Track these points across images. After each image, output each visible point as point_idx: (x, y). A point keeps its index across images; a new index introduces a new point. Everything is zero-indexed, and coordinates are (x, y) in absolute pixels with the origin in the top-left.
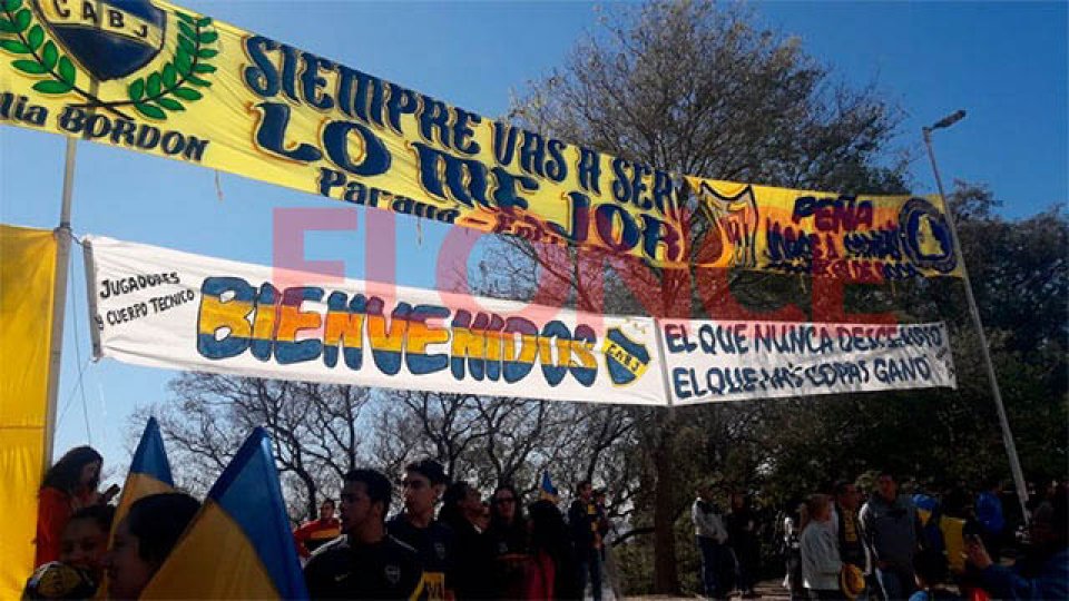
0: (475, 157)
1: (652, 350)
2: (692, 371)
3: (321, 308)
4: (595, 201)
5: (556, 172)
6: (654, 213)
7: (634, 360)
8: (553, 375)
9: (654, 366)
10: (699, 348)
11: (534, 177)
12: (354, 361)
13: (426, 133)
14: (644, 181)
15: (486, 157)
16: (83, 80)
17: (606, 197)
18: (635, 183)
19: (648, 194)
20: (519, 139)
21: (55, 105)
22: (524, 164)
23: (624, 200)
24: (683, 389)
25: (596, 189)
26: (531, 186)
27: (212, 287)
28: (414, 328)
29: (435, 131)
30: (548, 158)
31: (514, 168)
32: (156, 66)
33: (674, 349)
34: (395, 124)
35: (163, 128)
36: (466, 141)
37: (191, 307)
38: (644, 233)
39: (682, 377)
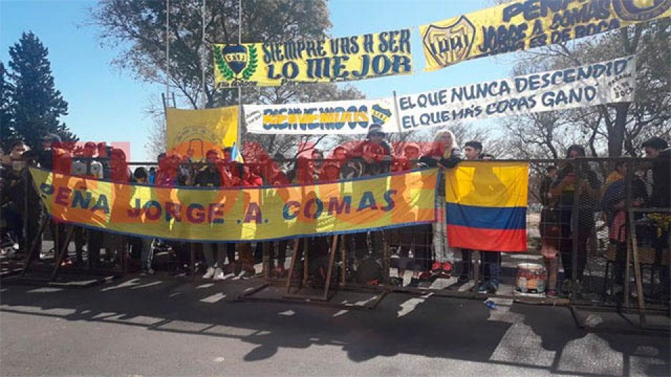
0: (326, 56)
1: (392, 111)
2: (412, 117)
3: (286, 114)
4: (372, 56)
5: (355, 50)
6: (399, 53)
7: (384, 116)
8: (352, 125)
9: (393, 117)
10: (417, 106)
11: (347, 55)
12: (295, 127)
13: (309, 54)
14: (395, 39)
15: (329, 55)
16: (234, 75)
17: (377, 52)
18: (390, 41)
19: (397, 44)
20: (340, 43)
21: (230, 82)
22: (343, 51)
23: (385, 51)
24: (407, 125)
25: (372, 51)
26: (346, 59)
27: (266, 112)
28: (309, 115)
29: (312, 53)
30: (351, 45)
31: (340, 54)
33: (403, 108)
34: (301, 57)
35: (249, 81)
36: (322, 52)
37: (262, 118)
38: (393, 64)
39: (407, 120)
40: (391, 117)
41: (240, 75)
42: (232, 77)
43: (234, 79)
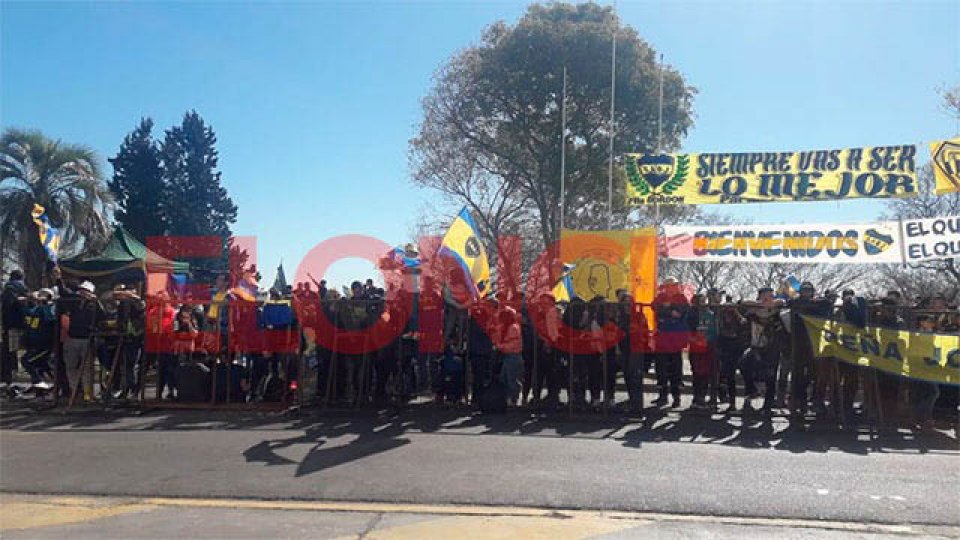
0: (788, 172)
1: (896, 237)
2: (923, 246)
3: (731, 237)
4: (856, 174)
5: (833, 166)
6: (896, 172)
7: (882, 243)
8: (833, 253)
9: (896, 245)
10: (932, 232)
11: (820, 171)
12: (744, 253)
13: (766, 169)
14: (893, 155)
15: (794, 170)
16: (651, 189)
17: (864, 169)
18: (886, 158)
19: (896, 161)
20: (814, 156)
21: (645, 197)
22: (816, 166)
23: (877, 168)
24: (916, 254)
25: (857, 168)
26: (817, 176)
27: (697, 235)
28: (767, 240)
29: (770, 167)
30: (829, 160)
31: (810, 170)
32: (670, 179)
33: (910, 235)
34: (752, 170)
35: (672, 196)
36: (785, 166)
37: (691, 242)
38: (887, 184)
39: (915, 249)
40: (893, 245)
41: (659, 189)
42: (647, 191)
43: (649, 195)
